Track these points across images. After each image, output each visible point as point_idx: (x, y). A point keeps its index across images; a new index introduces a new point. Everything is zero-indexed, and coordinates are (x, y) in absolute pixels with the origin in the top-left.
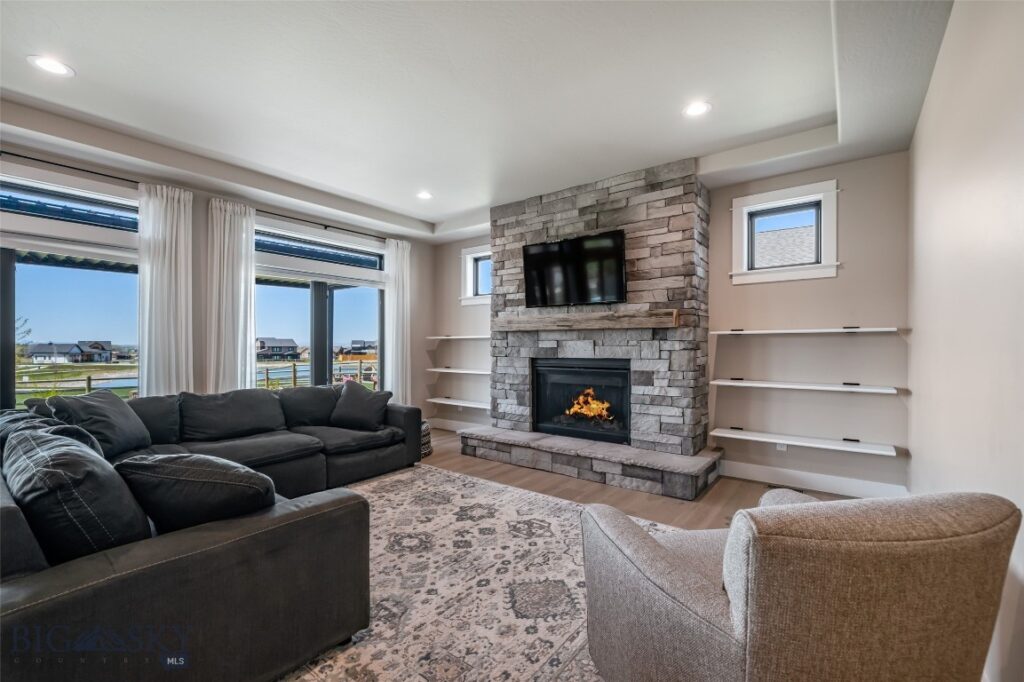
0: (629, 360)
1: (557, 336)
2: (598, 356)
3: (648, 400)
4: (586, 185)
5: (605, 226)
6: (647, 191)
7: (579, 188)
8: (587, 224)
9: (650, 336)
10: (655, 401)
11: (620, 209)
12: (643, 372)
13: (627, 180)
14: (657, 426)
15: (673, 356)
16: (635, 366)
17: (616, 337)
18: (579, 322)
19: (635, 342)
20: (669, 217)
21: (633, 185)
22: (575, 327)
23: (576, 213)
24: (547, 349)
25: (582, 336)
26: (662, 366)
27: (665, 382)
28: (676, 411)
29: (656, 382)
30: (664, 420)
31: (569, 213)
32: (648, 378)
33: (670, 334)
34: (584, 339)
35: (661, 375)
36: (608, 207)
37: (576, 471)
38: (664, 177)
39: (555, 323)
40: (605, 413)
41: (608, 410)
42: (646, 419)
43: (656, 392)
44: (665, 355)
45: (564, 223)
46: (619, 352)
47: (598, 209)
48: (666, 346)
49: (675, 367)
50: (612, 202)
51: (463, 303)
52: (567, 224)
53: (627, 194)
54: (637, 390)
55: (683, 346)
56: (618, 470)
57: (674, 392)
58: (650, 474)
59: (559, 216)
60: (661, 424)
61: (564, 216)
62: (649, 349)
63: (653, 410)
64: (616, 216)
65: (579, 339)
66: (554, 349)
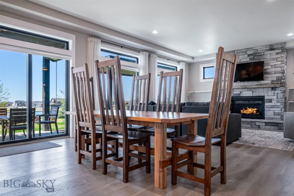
0: (264, 96)
1: (240, 90)
2: (254, 95)
3: (270, 107)
4: (250, 48)
5: (256, 60)
6: (270, 50)
7: (248, 49)
8: (250, 59)
9: (271, 89)
10: (272, 107)
11: (261, 55)
12: (269, 99)
13: (264, 47)
14: (273, 114)
15: (278, 95)
16: (266, 98)
17: (260, 90)
18: (249, 86)
19: (266, 91)
20: (277, 58)
21: (265, 49)
22: (247, 87)
23: (247, 56)
24: (236, 94)
25: (249, 90)
26: (275, 97)
27: (276, 102)
28: (280, 109)
29: (273, 102)
30: (275, 112)
31: (244, 56)
32: (270, 101)
33: (277, 89)
34: (249, 91)
35: (274, 100)
36: (257, 54)
37: (250, 125)
38: (275, 47)
39: (240, 86)
40: (255, 112)
42: (269, 112)
43: (273, 104)
44: (276, 94)
45: (242, 58)
46: (261, 94)
47: (254, 55)
48: (276, 92)
49: (279, 97)
50: (259, 53)
51: (200, 81)
52: (244, 59)
53: (264, 51)
54: (267, 104)
55: (281, 92)
56: (264, 124)
57: (279, 104)
58: (274, 124)
59: (241, 56)
60: (274, 113)
61: (243, 56)
62: (271, 93)
63: (272, 109)
64: (260, 57)
66: (239, 94)
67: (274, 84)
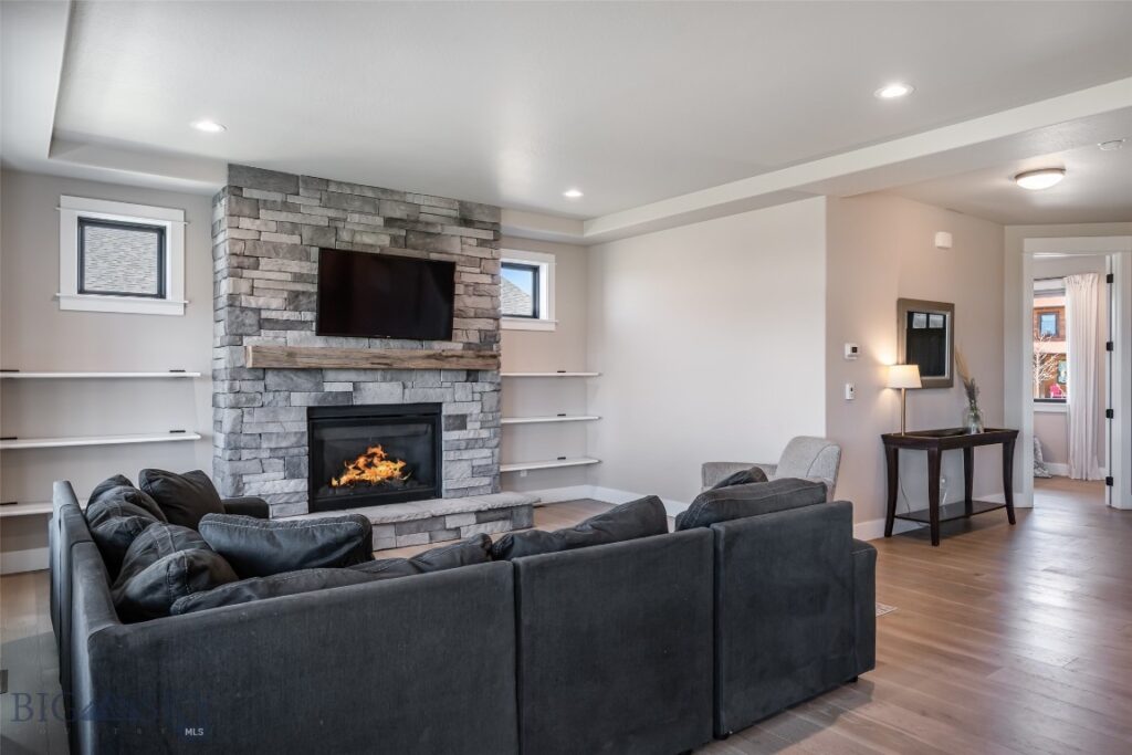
0: (440, 405)
1: (353, 376)
2: (408, 400)
3: (463, 445)
4: (392, 192)
5: (415, 248)
6: (460, 225)
7: (384, 191)
8: (394, 239)
9: (465, 377)
10: (471, 444)
11: (433, 234)
12: (457, 416)
13: (442, 205)
14: (469, 472)
15: (485, 398)
16: (446, 410)
17: (430, 378)
18: (402, 360)
19: (449, 384)
20: (481, 259)
21: (445, 212)
22: (395, 366)
23: (379, 221)
24: (337, 394)
25: (389, 377)
26: (475, 409)
27: (478, 425)
28: (487, 452)
29: (469, 426)
30: (476, 463)
31: (370, 217)
32: (461, 422)
33: (480, 375)
34: (391, 380)
35: (474, 417)
36: (420, 227)
37: (427, 535)
38: (477, 216)
39: (367, 359)
40: (397, 473)
41: (401, 469)
42: (458, 465)
43: (471, 436)
44: (477, 397)
45: (361, 228)
46: (431, 396)
47: (410, 226)
48: (478, 387)
49: (486, 409)
50: (427, 224)
51: (65, 305)
52: (367, 234)
53: (441, 220)
54: (448, 436)
55: (493, 388)
56: (473, 519)
57: (485, 434)
58: (501, 514)
59: (356, 217)
60: (473, 467)
61: (364, 219)
62: (463, 390)
63: (466, 455)
64: (428, 240)
65: (384, 380)
66: (348, 394)
67: (483, 357)
